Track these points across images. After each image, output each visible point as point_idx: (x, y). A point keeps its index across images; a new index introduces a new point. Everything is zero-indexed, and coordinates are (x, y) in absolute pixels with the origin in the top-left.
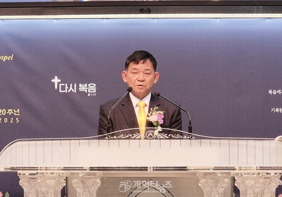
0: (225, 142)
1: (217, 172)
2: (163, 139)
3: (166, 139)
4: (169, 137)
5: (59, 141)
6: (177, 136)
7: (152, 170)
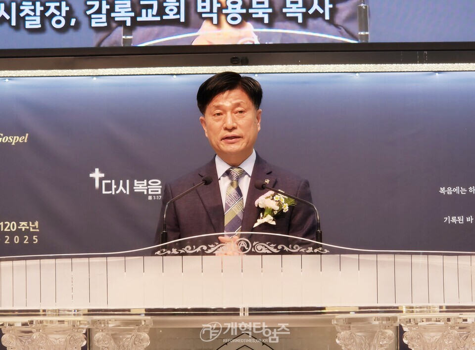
0: (386, 259)
1: (372, 318)
2: (266, 254)
3: (273, 253)
4: (278, 250)
5: (68, 261)
6: (294, 247)
7: (247, 313)
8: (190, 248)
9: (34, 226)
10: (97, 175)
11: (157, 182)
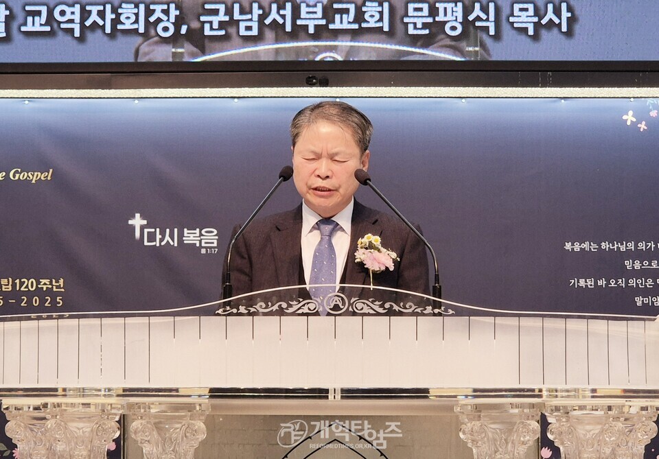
2: (369, 314)
3: (378, 314)
4: (385, 309)
5: (96, 321)
6: (407, 306)
7: (338, 396)
8: (264, 306)
9: (58, 284)
10: (137, 221)
11: (212, 232)
